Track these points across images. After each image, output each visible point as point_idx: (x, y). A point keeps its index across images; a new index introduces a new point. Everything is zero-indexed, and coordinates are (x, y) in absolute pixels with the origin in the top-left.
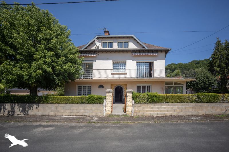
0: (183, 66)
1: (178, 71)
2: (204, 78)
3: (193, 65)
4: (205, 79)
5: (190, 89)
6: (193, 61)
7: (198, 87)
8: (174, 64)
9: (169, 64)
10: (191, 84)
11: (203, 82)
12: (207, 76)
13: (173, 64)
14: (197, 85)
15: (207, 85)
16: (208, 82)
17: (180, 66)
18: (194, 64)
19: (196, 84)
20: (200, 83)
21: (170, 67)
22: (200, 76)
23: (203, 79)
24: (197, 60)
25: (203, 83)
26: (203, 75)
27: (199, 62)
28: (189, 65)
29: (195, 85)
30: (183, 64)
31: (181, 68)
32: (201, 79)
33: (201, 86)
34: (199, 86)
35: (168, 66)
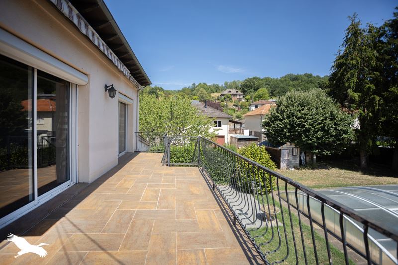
0: (272, 83)
1: (263, 91)
2: (326, 119)
3: (288, 82)
4: (328, 122)
5: (289, 143)
6: (288, 75)
7: (311, 142)
8: (257, 78)
9: (248, 78)
10: (293, 132)
11: (323, 129)
12: (332, 113)
13: (255, 78)
14: (307, 136)
15: (332, 136)
16: (336, 129)
17: (268, 82)
18: (289, 80)
19: (305, 132)
20: (314, 131)
21: (250, 82)
22: (315, 112)
23: (323, 120)
24: (294, 74)
25: (322, 131)
26: (321, 110)
27: (296, 78)
28: (281, 80)
29: (301, 136)
30: (271, 79)
31: (269, 85)
32: (318, 119)
33: (318, 139)
34: (311, 140)
35: (248, 81)
